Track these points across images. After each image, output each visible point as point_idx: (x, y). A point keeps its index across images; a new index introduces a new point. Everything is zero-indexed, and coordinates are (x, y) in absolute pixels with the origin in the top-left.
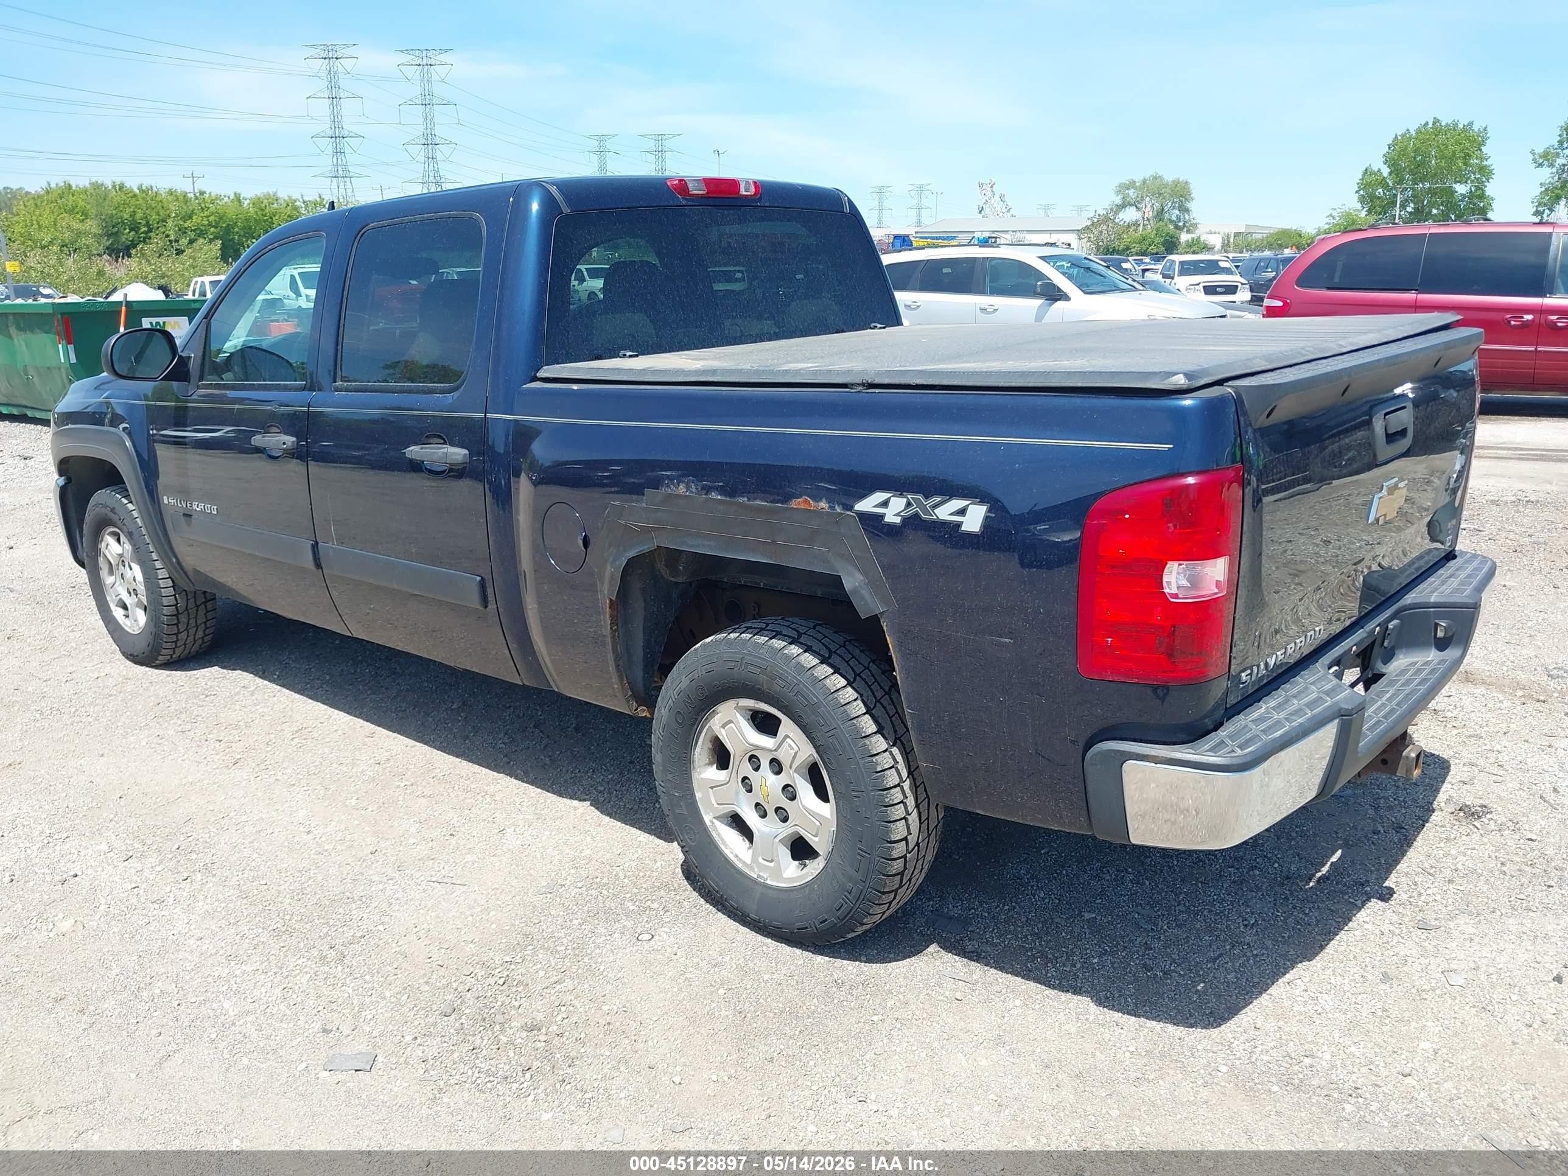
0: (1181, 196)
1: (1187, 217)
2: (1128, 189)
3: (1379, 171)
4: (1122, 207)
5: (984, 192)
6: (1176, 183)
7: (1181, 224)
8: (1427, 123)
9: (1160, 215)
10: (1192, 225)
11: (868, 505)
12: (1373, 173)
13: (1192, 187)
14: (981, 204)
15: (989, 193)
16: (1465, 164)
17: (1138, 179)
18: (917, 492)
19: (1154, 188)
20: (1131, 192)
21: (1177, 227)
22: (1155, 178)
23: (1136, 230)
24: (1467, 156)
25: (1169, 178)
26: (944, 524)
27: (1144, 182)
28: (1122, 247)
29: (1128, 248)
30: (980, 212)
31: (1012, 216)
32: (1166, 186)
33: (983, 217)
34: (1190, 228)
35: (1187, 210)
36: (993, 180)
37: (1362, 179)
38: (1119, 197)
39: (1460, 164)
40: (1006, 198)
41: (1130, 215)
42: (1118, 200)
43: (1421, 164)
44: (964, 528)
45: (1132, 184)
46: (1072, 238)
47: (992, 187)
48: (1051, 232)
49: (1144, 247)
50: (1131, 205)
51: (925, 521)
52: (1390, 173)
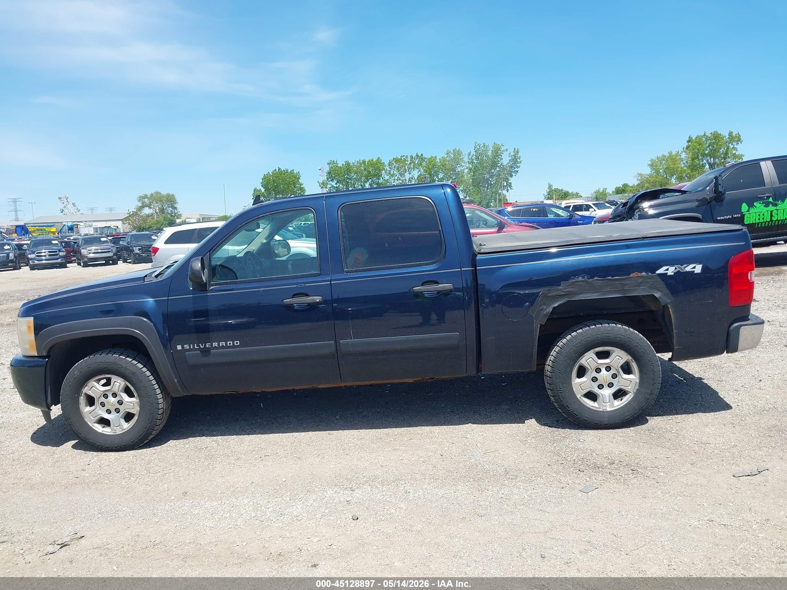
0: (172, 201)
1: (176, 211)
2: (144, 199)
3: (260, 190)
4: (143, 207)
5: (62, 202)
6: (168, 195)
7: (173, 215)
8: (276, 170)
9: (162, 211)
10: (179, 215)
11: (661, 271)
12: (257, 190)
13: (176, 197)
14: (62, 207)
15: (66, 203)
16: (294, 187)
17: (149, 194)
18: (678, 265)
19: (156, 198)
20: (146, 200)
21: (172, 216)
22: (157, 193)
23: (153, 218)
24: (294, 184)
25: (164, 192)
26: (689, 272)
27: (152, 195)
28: (147, 227)
29: (150, 227)
30: (62, 212)
31: (81, 214)
32: (163, 196)
33: (64, 214)
34: (179, 217)
35: (176, 208)
36: (67, 196)
37: (254, 193)
38: (140, 203)
39: (293, 187)
40: (76, 205)
41: (147, 211)
42: (140, 204)
43: (277, 186)
44: (695, 272)
45: (146, 196)
46: (119, 224)
47: (67, 199)
48: (106, 221)
49: (159, 226)
50: (147, 206)
51: (682, 272)
52: (265, 190)
